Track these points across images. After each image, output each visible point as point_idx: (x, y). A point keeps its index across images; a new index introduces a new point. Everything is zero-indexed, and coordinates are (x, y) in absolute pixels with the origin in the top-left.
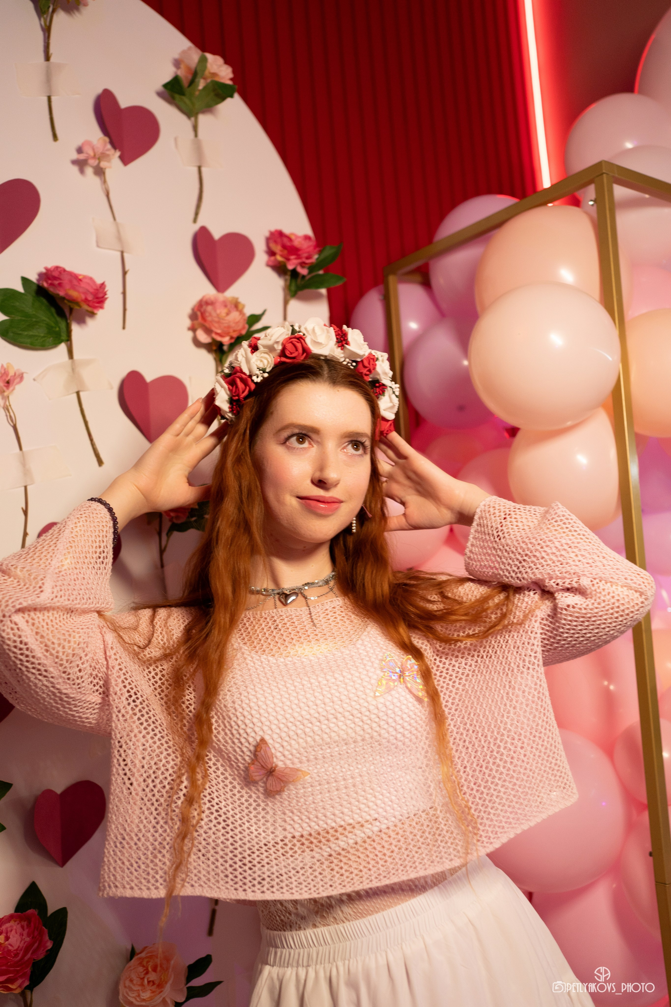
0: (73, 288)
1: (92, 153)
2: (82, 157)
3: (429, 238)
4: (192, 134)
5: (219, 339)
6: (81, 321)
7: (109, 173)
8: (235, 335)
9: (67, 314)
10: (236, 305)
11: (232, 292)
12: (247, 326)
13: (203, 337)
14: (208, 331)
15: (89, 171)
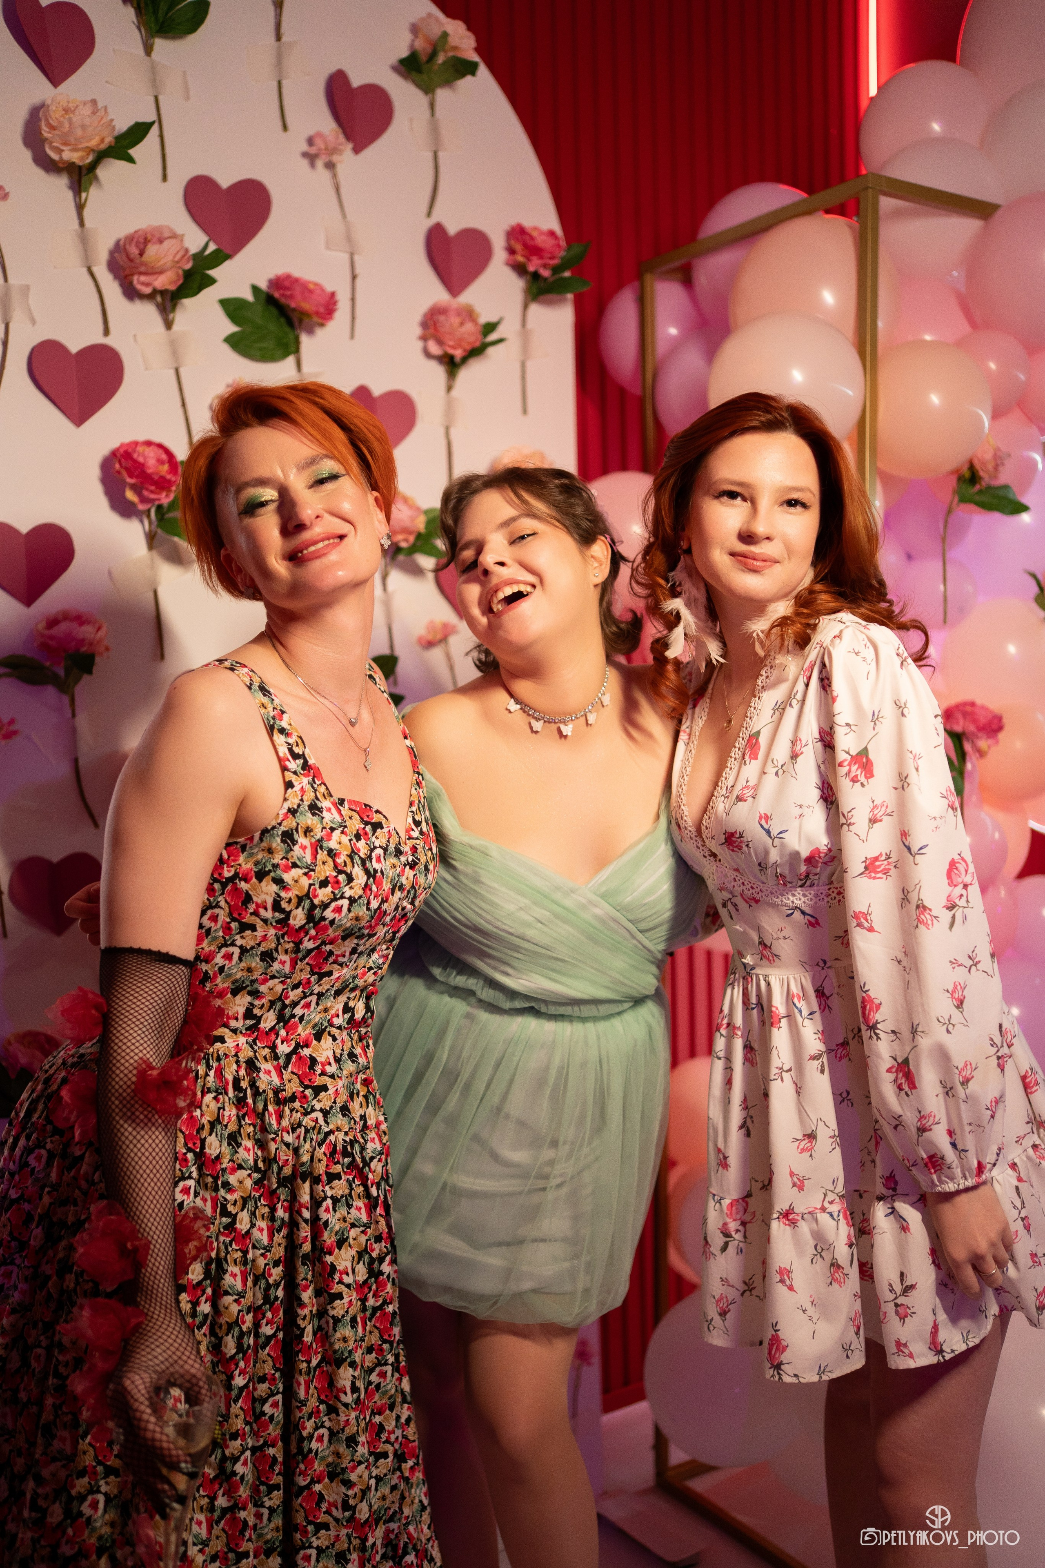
0: (305, 299)
1: (322, 146)
2: (313, 150)
3: (692, 235)
4: (427, 112)
5: (451, 351)
6: (310, 331)
7: (340, 169)
8: (468, 347)
9: (296, 323)
10: (469, 314)
11: (468, 297)
12: (480, 337)
13: (434, 349)
14: (440, 342)
15: (320, 164)
